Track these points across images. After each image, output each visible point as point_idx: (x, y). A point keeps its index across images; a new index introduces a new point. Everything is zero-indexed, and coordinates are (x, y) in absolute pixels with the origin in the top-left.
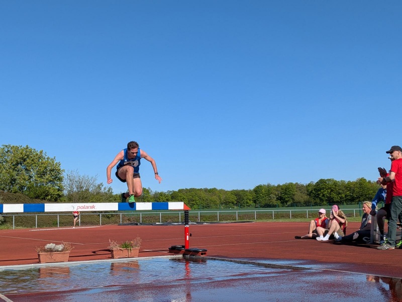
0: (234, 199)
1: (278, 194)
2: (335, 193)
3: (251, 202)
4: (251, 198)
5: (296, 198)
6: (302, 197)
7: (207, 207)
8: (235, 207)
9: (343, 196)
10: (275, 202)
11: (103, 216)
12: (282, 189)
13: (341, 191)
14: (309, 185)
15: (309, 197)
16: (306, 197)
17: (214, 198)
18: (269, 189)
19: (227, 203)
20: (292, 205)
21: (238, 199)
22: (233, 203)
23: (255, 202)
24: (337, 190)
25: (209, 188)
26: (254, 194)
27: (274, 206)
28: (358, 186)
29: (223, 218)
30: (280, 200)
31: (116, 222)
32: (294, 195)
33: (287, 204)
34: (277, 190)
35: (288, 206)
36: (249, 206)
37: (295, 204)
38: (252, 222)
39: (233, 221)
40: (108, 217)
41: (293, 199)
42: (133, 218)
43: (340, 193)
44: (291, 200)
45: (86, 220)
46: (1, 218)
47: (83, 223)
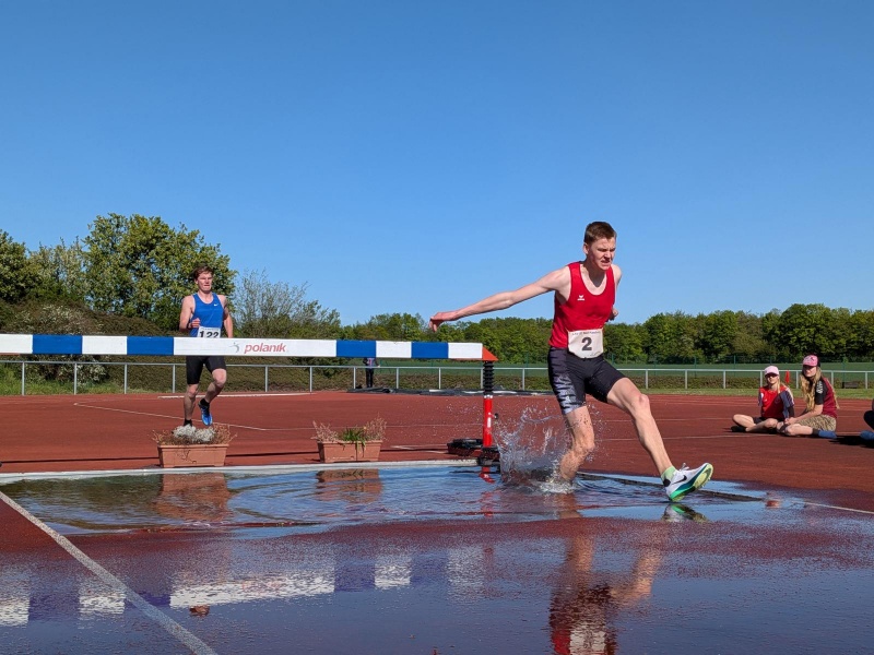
1: (699, 335)
2: (824, 336)
3: (639, 352)
4: (638, 341)
5: (739, 345)
6: (751, 343)
7: (544, 358)
9: (843, 342)
10: (690, 351)
11: (317, 371)
12: (708, 324)
13: (838, 332)
14: (768, 317)
15: (765, 342)
16: (760, 344)
18: (680, 324)
20: (728, 361)
23: (647, 350)
24: (831, 328)
26: (646, 333)
27: (689, 361)
30: (703, 348)
31: (345, 386)
32: (733, 338)
33: (717, 357)
34: (696, 327)
35: (720, 362)
36: (634, 359)
37: (736, 358)
40: (327, 375)
41: (730, 346)
42: (380, 378)
43: (835, 337)
44: (727, 348)
45: (280, 379)
46: (98, 369)
47: (274, 385)
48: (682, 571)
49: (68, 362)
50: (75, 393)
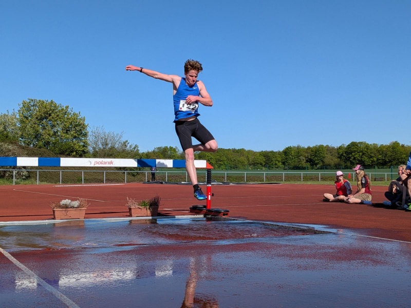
0: (262, 160)
1: (308, 156)
2: (366, 156)
3: (280, 164)
4: (279, 159)
5: (327, 161)
6: (332, 160)
7: (235, 167)
8: (264, 169)
9: (375, 159)
10: (304, 164)
11: (129, 174)
12: (312, 151)
13: (372, 155)
14: (340, 148)
15: (339, 159)
16: (337, 160)
17: (242, 158)
18: (299, 151)
19: (255, 164)
20: (321, 168)
21: (267, 160)
22: (261, 164)
23: (284, 163)
24: (369, 153)
25: (237, 149)
26: (283, 155)
27: (303, 168)
28: (391, 149)
29: (250, 179)
30: (310, 162)
31: (141, 181)
32: (324, 157)
33: (316, 166)
34: (307, 152)
35: (318, 169)
36: (277, 168)
37: (325, 167)
38: (279, 183)
39: (261, 182)
40: (134, 175)
41: (323, 162)
42: (158, 177)
43: (371, 157)
44: (321, 162)
45: (112, 177)
46: (25, 173)
47: (108, 180)
48: (299, 267)
49: (11, 170)
50: (14, 184)
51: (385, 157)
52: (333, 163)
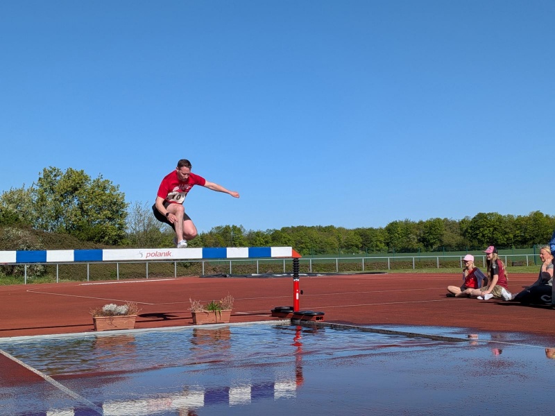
0: (358, 240)
1: (420, 234)
2: (499, 232)
3: (382, 246)
4: (381, 239)
5: (446, 240)
6: (453, 238)
7: (322, 251)
8: (361, 252)
9: (511, 236)
10: (415, 244)
11: (179, 264)
12: (426, 227)
13: (508, 230)
14: (463, 222)
15: (462, 238)
17: (332, 239)
18: (407, 227)
19: (349, 247)
20: (439, 250)
21: (365, 240)
22: (357, 246)
23: (387, 244)
26: (387, 234)
27: (414, 251)
28: (532, 222)
29: (343, 267)
30: (423, 242)
31: (197, 274)
32: (442, 235)
33: (432, 247)
34: (418, 229)
35: (434, 251)
36: (379, 250)
37: (444, 248)
38: (384, 273)
39: (358, 272)
40: (186, 266)
41: (441, 241)
42: (219, 268)
43: (506, 233)
44: (438, 242)
45: (156, 270)
46: (40, 267)
47: (152, 274)
50: (26, 283)
51: (524, 233)
52: (454, 243)
